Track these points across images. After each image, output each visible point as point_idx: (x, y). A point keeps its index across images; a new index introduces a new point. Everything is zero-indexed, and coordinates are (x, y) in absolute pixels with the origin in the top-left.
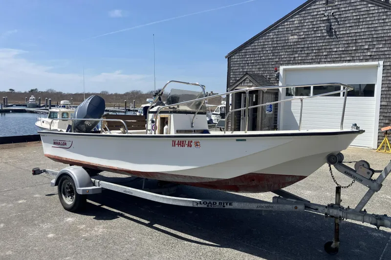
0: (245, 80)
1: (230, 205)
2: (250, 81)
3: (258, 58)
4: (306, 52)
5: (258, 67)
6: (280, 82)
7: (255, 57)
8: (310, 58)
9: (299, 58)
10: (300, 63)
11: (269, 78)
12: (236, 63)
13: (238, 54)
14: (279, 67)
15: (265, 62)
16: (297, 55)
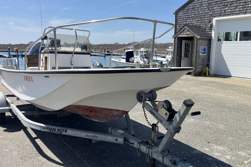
0: (184, 30)
1: (65, 132)
2: (188, 30)
3: (196, 13)
4: (235, 5)
5: (197, 19)
6: (213, 30)
7: (195, 12)
8: (238, 10)
9: (229, 11)
10: (230, 14)
11: (205, 28)
12: (181, 17)
13: (182, 11)
14: (212, 19)
15: (202, 16)
16: (227, 9)
